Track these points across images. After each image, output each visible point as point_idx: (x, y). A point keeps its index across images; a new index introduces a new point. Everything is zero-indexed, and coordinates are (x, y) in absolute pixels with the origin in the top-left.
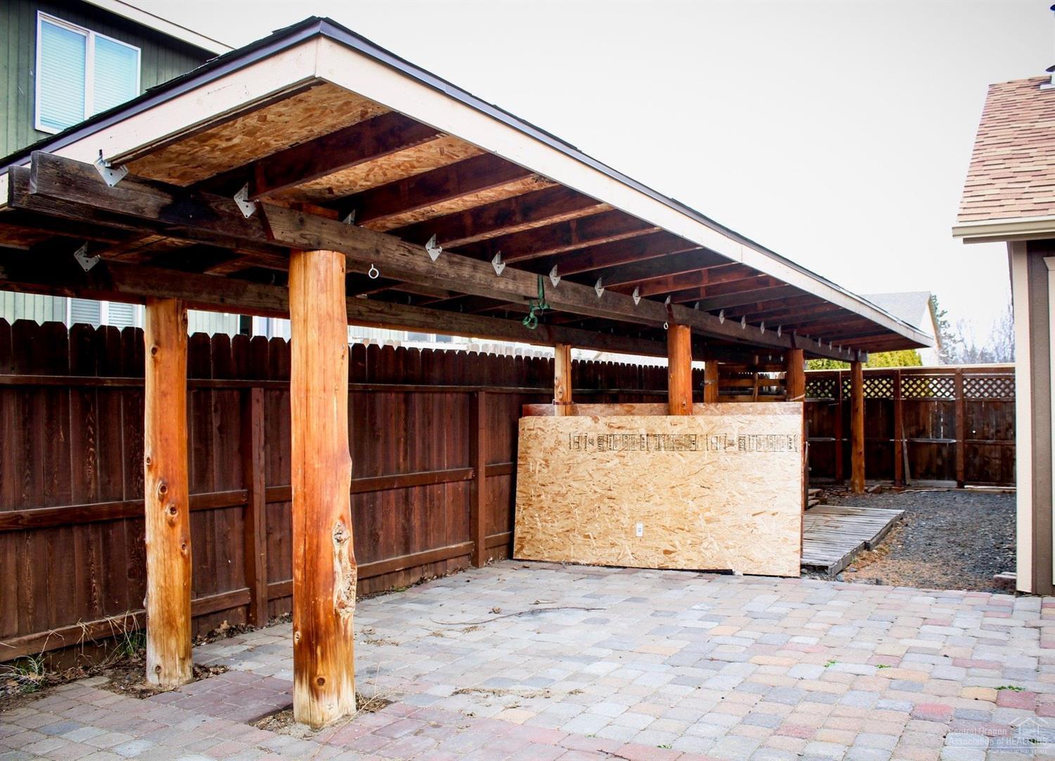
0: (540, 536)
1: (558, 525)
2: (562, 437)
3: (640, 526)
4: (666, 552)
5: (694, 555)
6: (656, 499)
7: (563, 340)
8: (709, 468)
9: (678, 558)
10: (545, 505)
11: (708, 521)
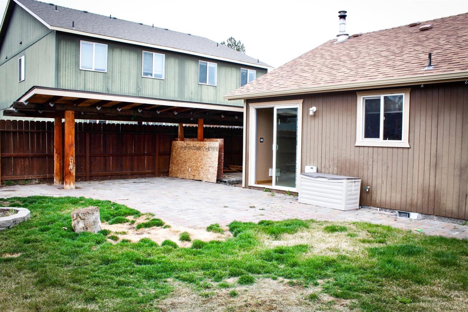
0: (173, 171)
1: (176, 169)
2: (179, 147)
3: (190, 169)
4: (194, 176)
5: (198, 177)
6: (193, 162)
7: (181, 122)
8: (203, 155)
9: (196, 177)
10: (175, 163)
11: (201, 168)
